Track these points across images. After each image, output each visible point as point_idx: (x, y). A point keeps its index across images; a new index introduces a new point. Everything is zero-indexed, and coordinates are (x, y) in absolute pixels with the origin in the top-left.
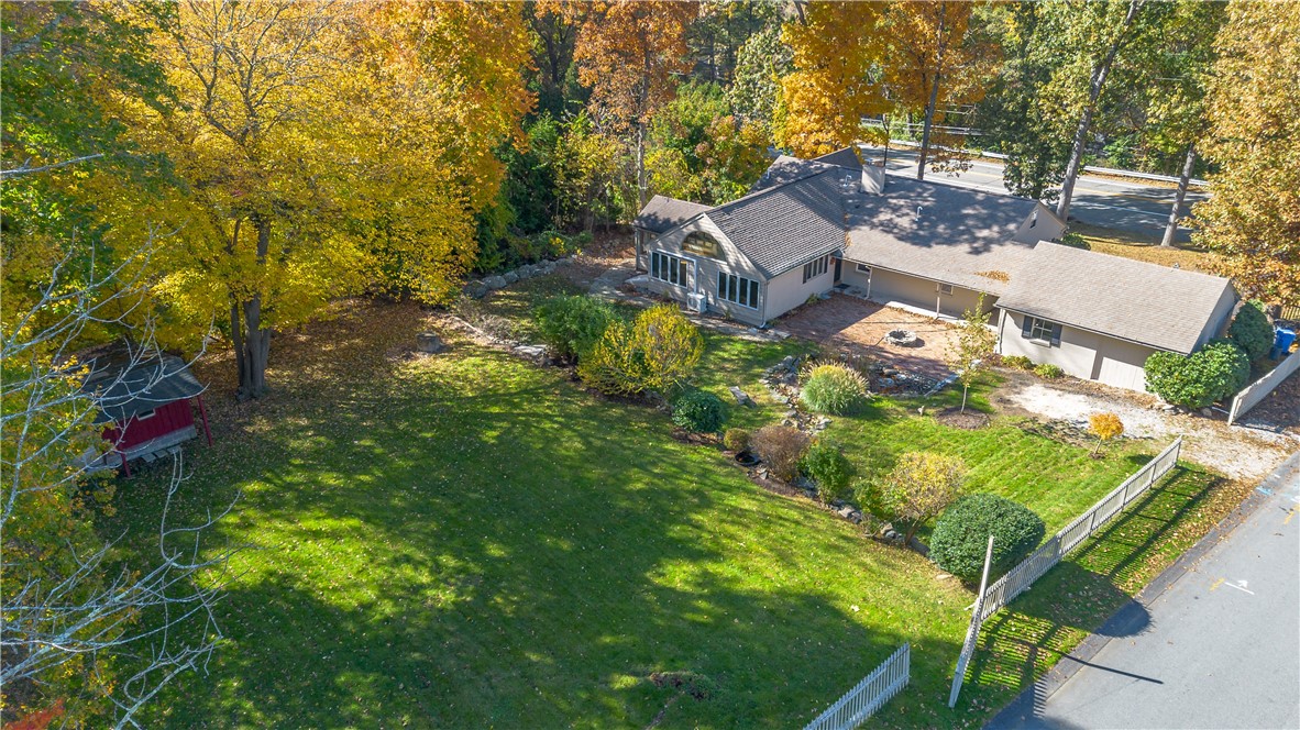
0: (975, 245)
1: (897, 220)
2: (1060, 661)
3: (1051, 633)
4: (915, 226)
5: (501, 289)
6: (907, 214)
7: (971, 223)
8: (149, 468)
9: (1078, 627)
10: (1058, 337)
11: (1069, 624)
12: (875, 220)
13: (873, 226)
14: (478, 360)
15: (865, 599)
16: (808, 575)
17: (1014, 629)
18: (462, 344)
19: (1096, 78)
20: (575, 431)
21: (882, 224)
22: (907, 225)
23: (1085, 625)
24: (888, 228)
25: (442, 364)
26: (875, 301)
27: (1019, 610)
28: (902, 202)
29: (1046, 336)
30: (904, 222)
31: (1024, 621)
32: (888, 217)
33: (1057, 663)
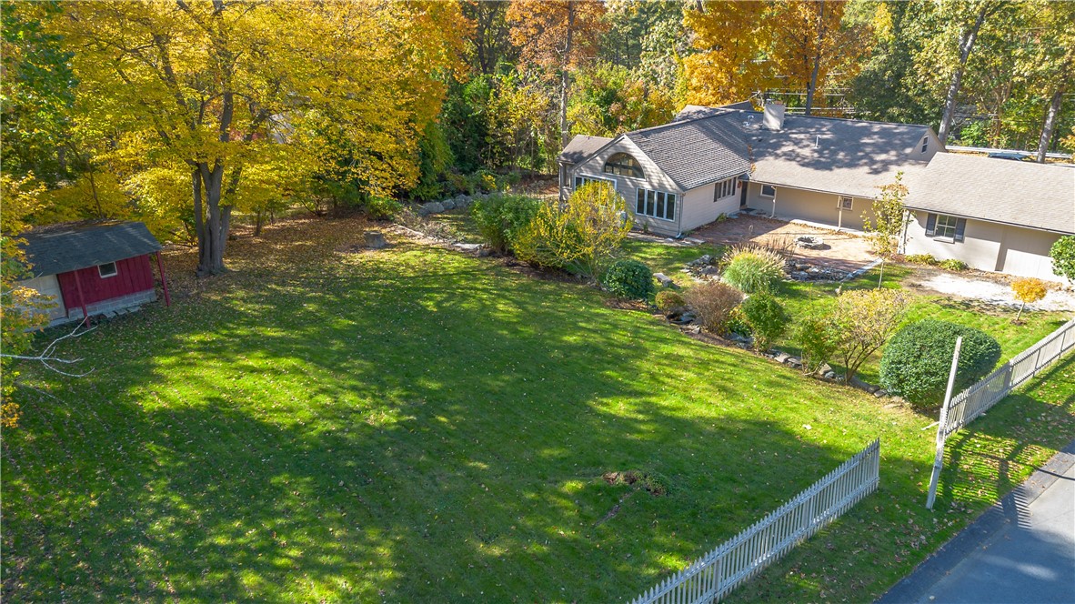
0: (875, 167)
1: (799, 150)
2: (1034, 474)
3: (1017, 450)
4: (816, 155)
5: (439, 213)
6: (808, 146)
7: (868, 150)
8: (108, 322)
9: (1045, 445)
10: (962, 233)
11: (1035, 443)
12: (778, 152)
13: (777, 156)
14: (419, 253)
15: (815, 420)
16: (753, 404)
17: (978, 446)
18: (404, 243)
19: (965, 44)
20: (511, 300)
21: (785, 154)
22: (808, 154)
23: (1050, 444)
24: (790, 157)
25: (385, 256)
26: (780, 219)
27: (980, 431)
28: (802, 136)
29: (950, 233)
30: (806, 152)
31: (987, 440)
32: (791, 148)
33: (1030, 474)
